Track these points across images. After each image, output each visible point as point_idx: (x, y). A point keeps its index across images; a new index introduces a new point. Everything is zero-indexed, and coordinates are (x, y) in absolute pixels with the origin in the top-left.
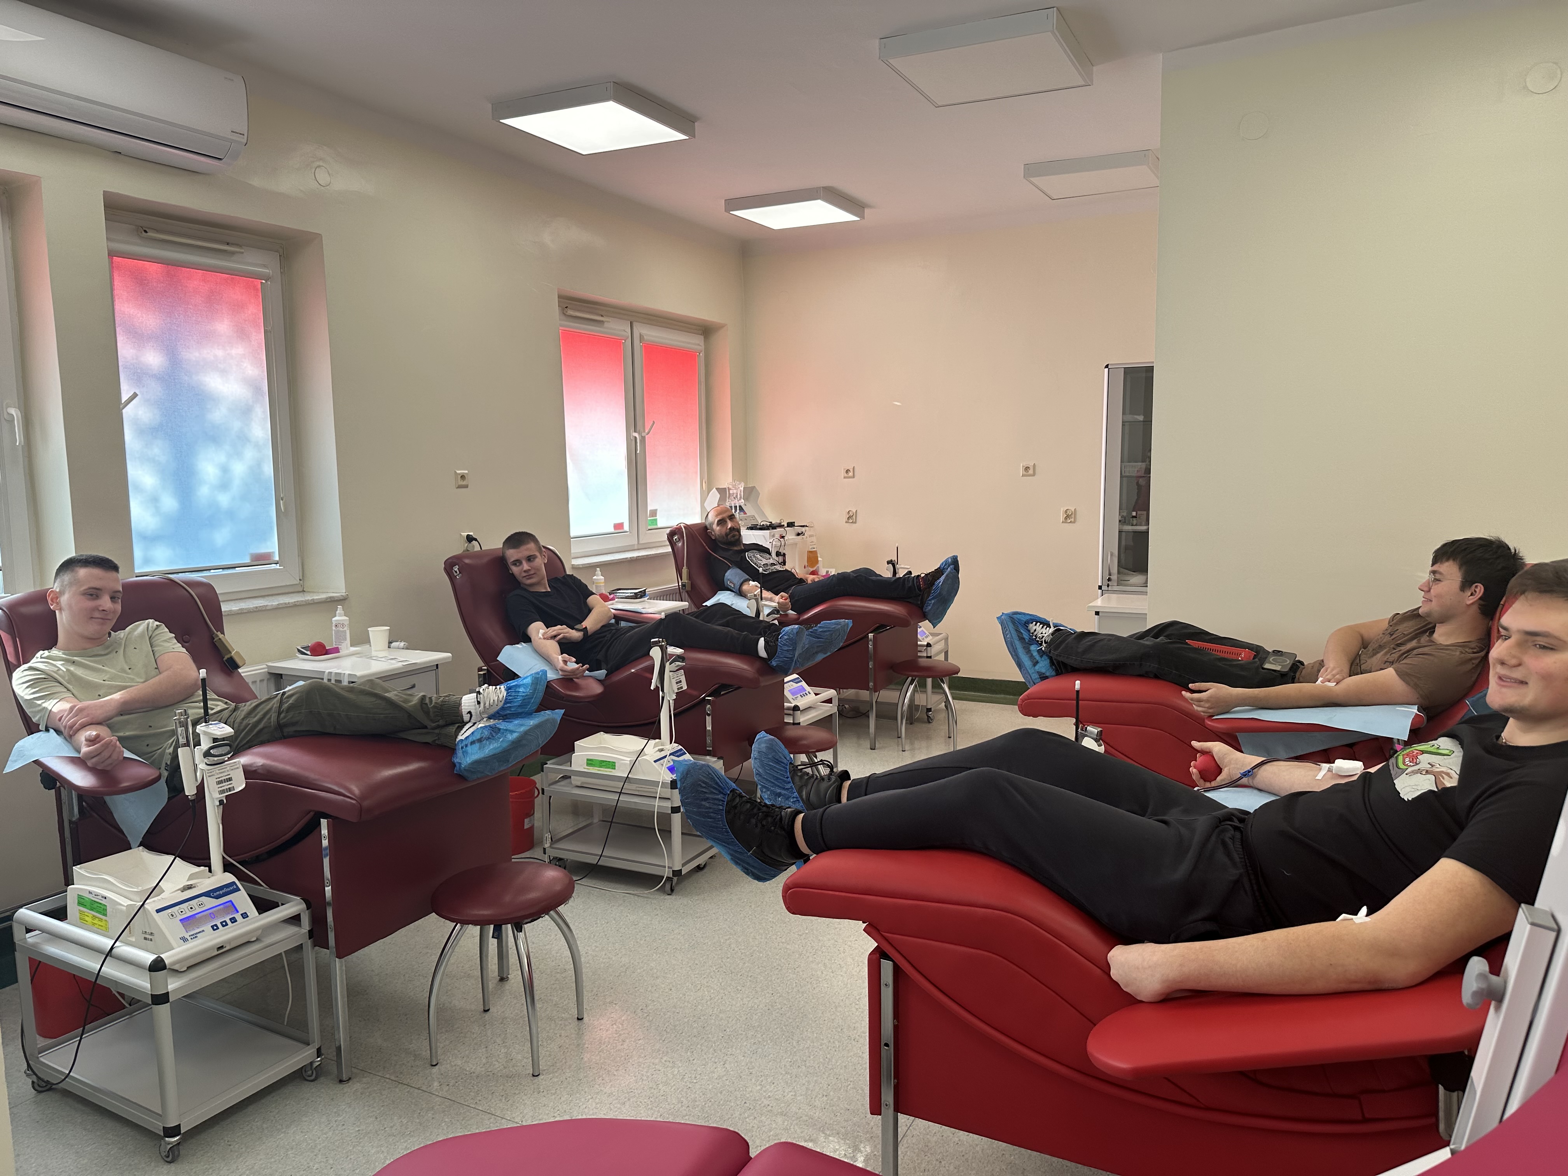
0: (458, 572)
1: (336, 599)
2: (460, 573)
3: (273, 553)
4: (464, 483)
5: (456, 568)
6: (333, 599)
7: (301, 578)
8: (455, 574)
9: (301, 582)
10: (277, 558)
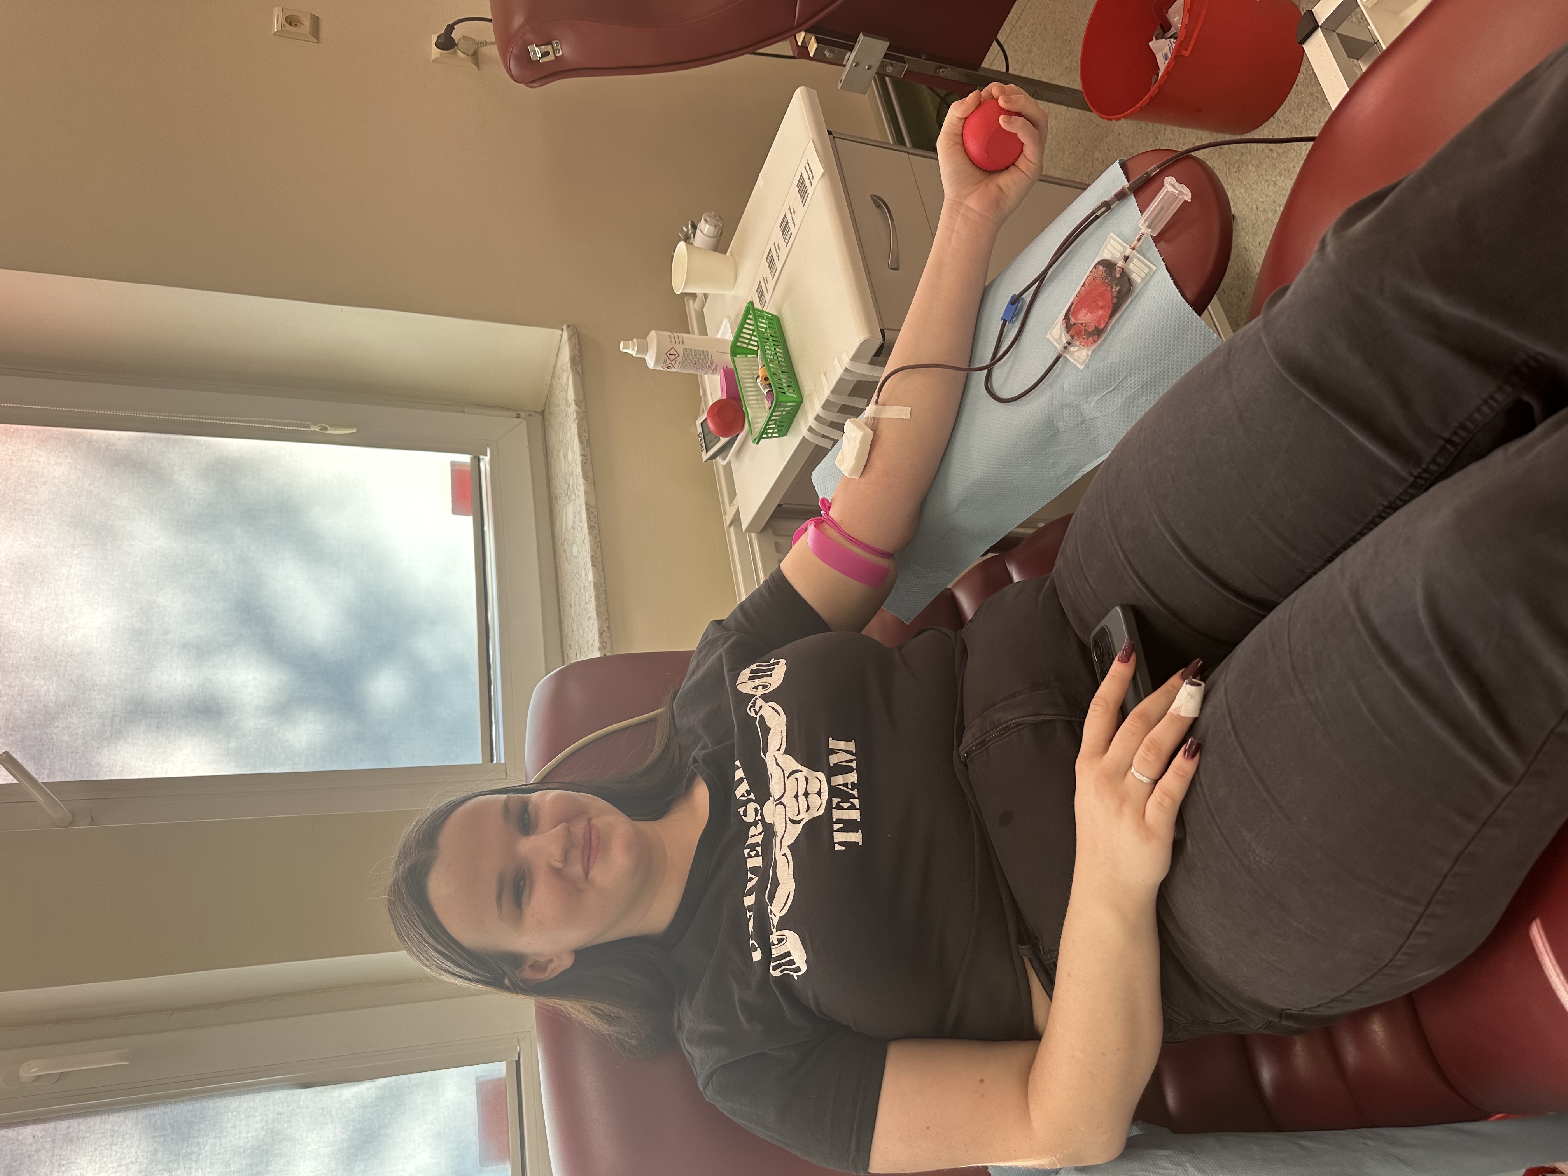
0: (549, 48)
1: (576, 351)
2: (550, 43)
3: (453, 464)
4: (307, 22)
5: (536, 52)
6: (578, 359)
7: (514, 414)
8: (551, 57)
9: (522, 414)
10: (466, 458)
